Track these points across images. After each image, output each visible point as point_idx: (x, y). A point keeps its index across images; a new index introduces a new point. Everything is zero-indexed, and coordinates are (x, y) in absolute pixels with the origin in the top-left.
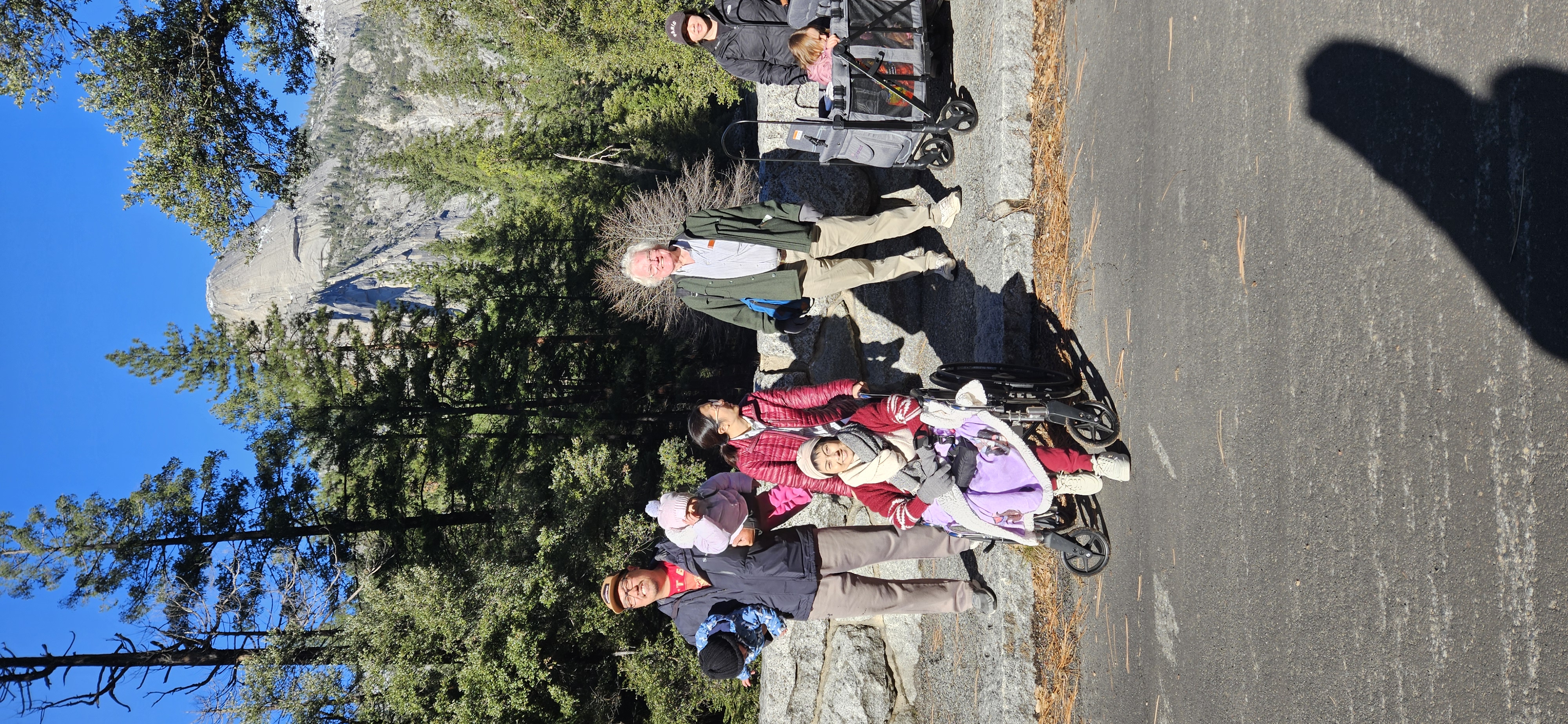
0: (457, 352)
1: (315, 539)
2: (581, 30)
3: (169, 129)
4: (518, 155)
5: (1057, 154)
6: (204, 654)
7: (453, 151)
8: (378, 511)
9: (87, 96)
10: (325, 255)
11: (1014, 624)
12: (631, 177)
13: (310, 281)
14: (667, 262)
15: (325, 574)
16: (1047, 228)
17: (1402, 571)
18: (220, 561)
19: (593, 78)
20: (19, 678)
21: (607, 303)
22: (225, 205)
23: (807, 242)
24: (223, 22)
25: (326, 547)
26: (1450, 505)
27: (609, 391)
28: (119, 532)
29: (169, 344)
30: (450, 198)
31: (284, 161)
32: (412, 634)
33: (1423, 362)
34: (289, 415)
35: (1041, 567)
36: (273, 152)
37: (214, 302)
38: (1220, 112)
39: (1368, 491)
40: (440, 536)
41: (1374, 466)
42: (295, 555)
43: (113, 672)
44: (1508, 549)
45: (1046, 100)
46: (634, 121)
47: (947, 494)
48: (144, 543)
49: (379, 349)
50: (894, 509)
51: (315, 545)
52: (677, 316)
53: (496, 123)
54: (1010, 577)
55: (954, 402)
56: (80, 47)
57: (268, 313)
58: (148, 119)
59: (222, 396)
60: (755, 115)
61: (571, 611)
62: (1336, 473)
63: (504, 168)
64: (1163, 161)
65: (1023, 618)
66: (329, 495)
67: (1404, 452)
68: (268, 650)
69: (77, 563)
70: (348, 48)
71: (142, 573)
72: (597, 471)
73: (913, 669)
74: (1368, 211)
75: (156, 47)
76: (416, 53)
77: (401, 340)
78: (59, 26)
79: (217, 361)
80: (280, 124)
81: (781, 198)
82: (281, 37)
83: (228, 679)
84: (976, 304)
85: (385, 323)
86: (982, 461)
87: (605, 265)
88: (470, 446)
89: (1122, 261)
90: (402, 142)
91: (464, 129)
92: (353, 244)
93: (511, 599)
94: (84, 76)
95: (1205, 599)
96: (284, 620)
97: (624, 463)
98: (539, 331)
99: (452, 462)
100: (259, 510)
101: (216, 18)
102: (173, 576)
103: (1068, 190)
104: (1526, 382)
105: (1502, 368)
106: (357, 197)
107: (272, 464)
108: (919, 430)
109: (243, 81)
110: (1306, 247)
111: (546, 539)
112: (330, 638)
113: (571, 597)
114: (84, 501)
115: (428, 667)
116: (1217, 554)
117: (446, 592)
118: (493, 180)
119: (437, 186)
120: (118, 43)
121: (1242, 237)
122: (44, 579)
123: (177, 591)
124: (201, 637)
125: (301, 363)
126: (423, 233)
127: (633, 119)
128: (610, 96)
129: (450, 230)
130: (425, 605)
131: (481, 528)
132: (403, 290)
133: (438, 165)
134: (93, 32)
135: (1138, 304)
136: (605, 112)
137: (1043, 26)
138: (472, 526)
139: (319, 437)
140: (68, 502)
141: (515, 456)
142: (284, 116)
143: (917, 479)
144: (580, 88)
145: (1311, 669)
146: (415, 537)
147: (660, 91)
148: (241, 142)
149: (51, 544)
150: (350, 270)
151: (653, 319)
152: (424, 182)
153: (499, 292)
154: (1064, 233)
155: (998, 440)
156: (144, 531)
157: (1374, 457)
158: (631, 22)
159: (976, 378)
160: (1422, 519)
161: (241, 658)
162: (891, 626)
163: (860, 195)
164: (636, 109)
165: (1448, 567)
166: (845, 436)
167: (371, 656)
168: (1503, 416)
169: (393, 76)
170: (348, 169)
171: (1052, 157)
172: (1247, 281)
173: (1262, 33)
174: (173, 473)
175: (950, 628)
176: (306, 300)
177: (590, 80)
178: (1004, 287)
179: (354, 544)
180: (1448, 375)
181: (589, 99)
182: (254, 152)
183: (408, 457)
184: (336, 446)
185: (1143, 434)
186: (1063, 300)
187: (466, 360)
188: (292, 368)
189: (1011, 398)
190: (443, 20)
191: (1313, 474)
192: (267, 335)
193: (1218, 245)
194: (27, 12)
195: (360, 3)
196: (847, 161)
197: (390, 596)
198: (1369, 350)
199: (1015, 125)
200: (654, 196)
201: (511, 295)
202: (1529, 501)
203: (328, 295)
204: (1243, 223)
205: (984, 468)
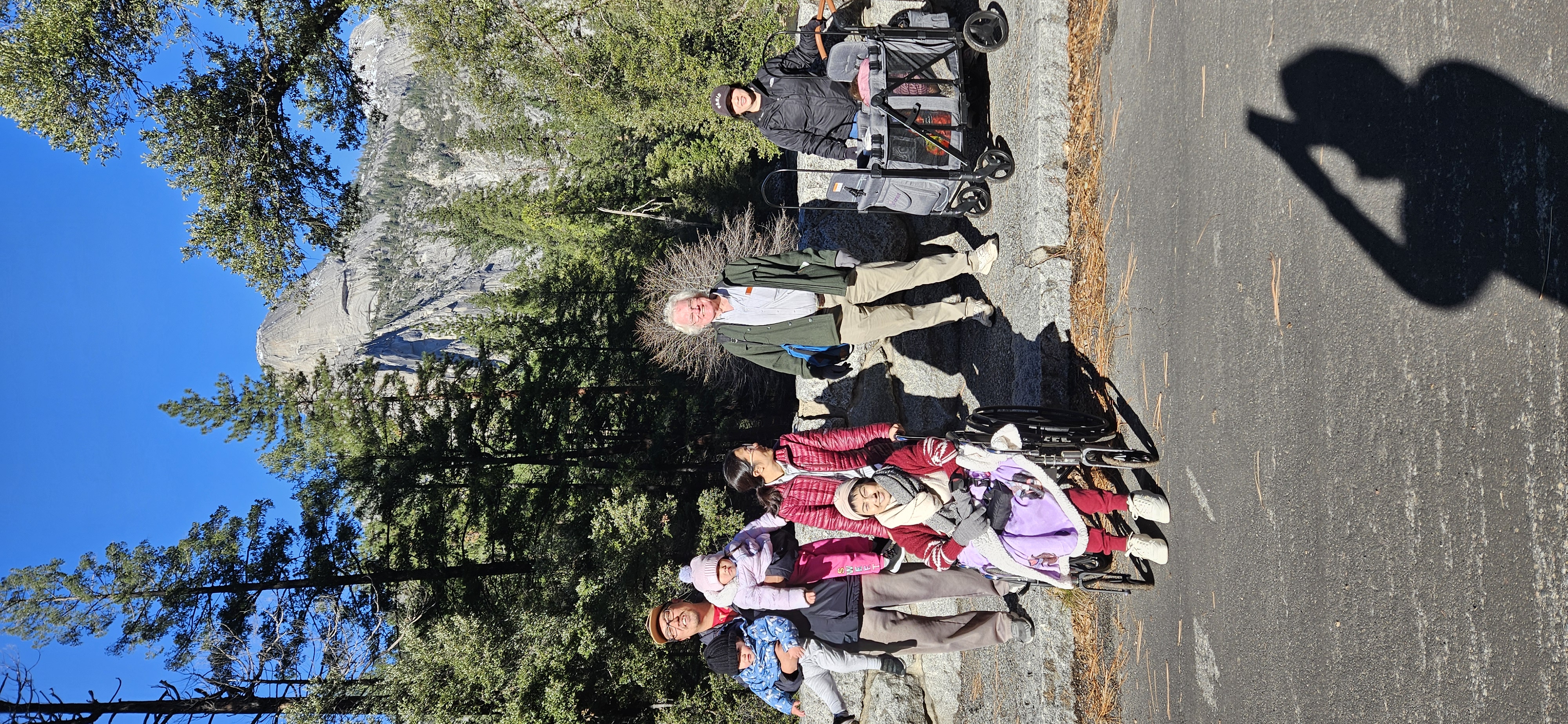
0: (500, 403)
1: (358, 588)
2: (625, 87)
3: (227, 185)
4: (561, 209)
5: (1093, 201)
6: (247, 702)
7: (499, 206)
8: (420, 560)
9: (149, 153)
10: (373, 308)
11: (1054, 671)
12: (673, 230)
13: (358, 333)
14: (708, 310)
15: (367, 623)
16: (1084, 274)
17: (1441, 609)
18: (264, 610)
19: (636, 134)
21: (648, 354)
22: (278, 256)
23: (844, 286)
24: (281, 81)
25: (368, 596)
26: (1486, 542)
27: (649, 442)
28: (167, 579)
29: (220, 395)
30: (495, 251)
31: (336, 214)
32: (451, 684)
33: (1457, 400)
34: (335, 464)
35: (1081, 613)
36: (326, 205)
37: (264, 353)
38: (1253, 156)
39: (1406, 530)
40: (480, 586)
41: (1411, 503)
42: (337, 604)
44: (1545, 585)
45: (1082, 149)
46: (676, 176)
47: (983, 537)
48: (191, 591)
49: (424, 399)
50: (930, 551)
51: (357, 594)
52: (717, 367)
53: (541, 178)
54: (1050, 623)
55: (989, 445)
56: (144, 105)
57: (316, 364)
58: (208, 174)
59: (270, 446)
60: (795, 166)
61: (609, 662)
62: (1374, 512)
63: (548, 222)
64: (1197, 206)
65: (1063, 665)
66: (371, 544)
67: (1440, 490)
68: (308, 699)
69: (125, 610)
70: (399, 107)
71: (188, 621)
72: (636, 521)
73: (953, 719)
75: (217, 106)
76: (464, 110)
77: (445, 390)
78: (125, 85)
79: (266, 411)
80: (333, 179)
81: (818, 247)
82: (336, 95)
84: (1012, 351)
85: (429, 374)
86: (1017, 505)
87: (646, 317)
88: (510, 496)
89: (1159, 305)
90: (450, 198)
91: (510, 184)
92: (400, 296)
93: (549, 649)
94: (147, 133)
95: (1244, 643)
96: (325, 669)
97: (663, 513)
98: (580, 382)
99: (493, 512)
100: (303, 559)
101: (275, 77)
102: (218, 623)
103: (1104, 236)
104: (1559, 418)
105: (1535, 404)
106: (405, 250)
107: (317, 513)
108: (954, 473)
109: (299, 137)
110: (1340, 287)
111: (585, 589)
112: (370, 688)
113: (609, 648)
114: (132, 547)
115: (466, 718)
116: (1257, 596)
117: (485, 642)
118: (537, 234)
119: (483, 240)
120: (180, 101)
121: (1276, 279)
122: (92, 625)
123: (222, 639)
124: (244, 685)
125: (348, 414)
126: (468, 286)
127: (675, 173)
128: (652, 151)
129: (495, 283)
130: (464, 654)
131: (520, 578)
132: (448, 342)
133: (484, 220)
134: (157, 91)
135: (1174, 347)
136: (648, 166)
137: (1079, 76)
138: (512, 576)
139: (364, 486)
140: (118, 550)
141: (555, 507)
142: (337, 171)
143: (953, 521)
144: (623, 144)
145: (1352, 711)
146: (455, 586)
147: (702, 146)
148: (295, 196)
149: (100, 592)
150: (397, 322)
151: (693, 369)
152: (470, 236)
153: (542, 344)
154: (1100, 279)
155: (1033, 484)
156: (191, 579)
157: (1411, 496)
158: (674, 79)
159: (1012, 421)
160: (1460, 557)
161: (283, 706)
162: (930, 674)
163: (898, 243)
164: (678, 164)
165: (1486, 604)
166: (882, 478)
167: (410, 706)
168: (1537, 452)
169: (442, 134)
170: (397, 223)
171: (1088, 204)
172: (1282, 322)
174: (221, 521)
175: (989, 675)
176: (353, 352)
177: (633, 136)
178: (1039, 335)
179: (396, 594)
180: (1482, 412)
181: (632, 154)
182: (308, 206)
183: (450, 507)
184: (380, 495)
185: (1181, 477)
186: (1100, 346)
187: (508, 411)
188: (339, 418)
189: (1046, 442)
190: (491, 79)
191: (1351, 514)
192: (315, 385)
193: (1253, 288)
194: (94, 72)
195: (411, 62)
196: (884, 208)
197: (430, 645)
198: (1404, 389)
199: (1052, 173)
200: (696, 249)
201: (554, 347)
202: (1564, 536)
203: (375, 347)
204: (1277, 266)
205: (1018, 511)
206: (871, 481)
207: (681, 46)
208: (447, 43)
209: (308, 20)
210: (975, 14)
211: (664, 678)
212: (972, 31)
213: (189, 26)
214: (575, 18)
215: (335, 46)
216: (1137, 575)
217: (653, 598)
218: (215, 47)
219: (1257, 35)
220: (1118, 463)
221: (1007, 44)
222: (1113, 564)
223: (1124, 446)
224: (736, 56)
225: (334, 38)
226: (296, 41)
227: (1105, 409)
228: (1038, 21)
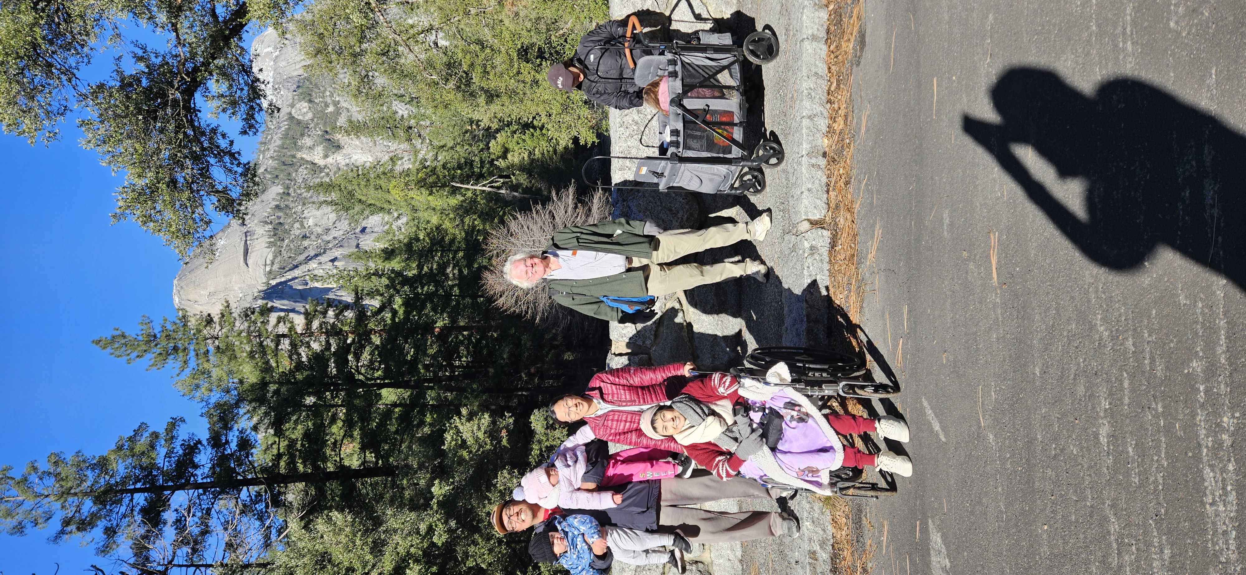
0: (371, 339)
1: (254, 489)
2: (474, 87)
3: (148, 163)
4: (422, 183)
5: (847, 183)
7: (371, 181)
8: (305, 466)
9: (85, 137)
10: (268, 262)
11: (816, 560)
12: (511, 201)
13: (256, 282)
14: (539, 268)
15: (261, 518)
16: (840, 241)
17: (1129, 517)
18: (177, 507)
19: (482, 124)
21: (491, 300)
22: (190, 222)
23: (650, 251)
24: (194, 80)
25: (262, 495)
26: (1166, 463)
27: (491, 370)
28: (97, 482)
29: (142, 332)
30: (368, 217)
31: (238, 188)
32: (329, 567)
33: (1141, 348)
34: (236, 389)
35: (838, 513)
36: (229, 180)
37: (179, 298)
38: (975, 150)
39: (1100, 452)
40: (354, 487)
41: (1104, 431)
42: (237, 502)
44: (1213, 499)
45: (838, 141)
46: (514, 158)
47: (760, 453)
48: (117, 492)
49: (309, 336)
50: (717, 465)
51: (253, 493)
52: (546, 311)
53: (406, 158)
54: (813, 522)
55: (765, 379)
56: (81, 99)
57: (222, 308)
58: (133, 155)
59: (183, 374)
60: (609, 152)
61: (458, 549)
62: (1074, 437)
63: (411, 194)
64: (930, 188)
65: (824, 555)
66: (265, 453)
67: (1128, 421)
69: (63, 507)
70: (291, 101)
71: (114, 516)
72: (481, 435)
75: (141, 99)
76: (344, 104)
77: (327, 329)
78: (65, 83)
79: (180, 346)
80: (236, 159)
81: (629, 217)
82: (239, 92)
84: (784, 302)
85: (314, 315)
86: (787, 427)
87: (490, 270)
88: (379, 414)
89: (900, 267)
90: (331, 174)
91: (380, 163)
92: (291, 253)
93: (410, 539)
94: (83, 122)
95: (970, 540)
96: (227, 554)
97: (502, 428)
98: (436, 322)
99: (365, 427)
100: (210, 465)
101: (189, 77)
102: (139, 518)
103: (856, 211)
104: (1224, 364)
105: (1204, 353)
106: (295, 216)
107: (221, 428)
108: (736, 401)
109: (208, 126)
110: (1046, 256)
111: (439, 490)
112: (264, 569)
113: (458, 537)
114: (70, 457)
116: (980, 503)
117: (357, 532)
118: (402, 204)
119: (358, 208)
120: (111, 96)
121: (994, 248)
122: (35, 520)
123: (142, 531)
124: (160, 568)
125: (247, 347)
126: (346, 244)
127: (513, 156)
128: (495, 138)
129: (368, 242)
130: (341, 543)
131: (386, 480)
132: (329, 289)
133: (359, 192)
134: (92, 87)
135: (913, 301)
136: (491, 150)
137: (835, 84)
138: (380, 478)
139: (259, 406)
140: (57, 458)
141: (415, 423)
142: (239, 153)
143: (736, 439)
144: (471, 132)
146: (334, 487)
147: (535, 134)
148: (205, 173)
149: (42, 492)
150: (288, 273)
151: (527, 312)
152: (348, 205)
153: (405, 292)
154: (853, 245)
155: (800, 410)
156: (117, 482)
157: (1104, 425)
158: (513, 81)
159: (783, 360)
160: (1144, 475)
162: (717, 561)
163: (691, 215)
164: (516, 148)
165: (1166, 514)
166: (678, 404)
168: (1206, 392)
169: (326, 122)
170: (288, 194)
171: (843, 185)
172: (998, 283)
174: (142, 435)
175: (764, 563)
176: (252, 297)
177: (480, 126)
178: (804, 290)
179: (285, 493)
180: (1161, 358)
181: (479, 141)
182: (215, 181)
183: (329, 424)
184: (273, 414)
185: (918, 406)
186: (853, 298)
187: (377, 345)
188: (240, 351)
189: (810, 377)
190: (365, 79)
191: (1056, 438)
192: (220, 325)
193: (975, 255)
194: (41, 71)
195: (301, 65)
196: (681, 188)
197: (312, 535)
198: (1098, 339)
199: (814, 161)
200: (529, 216)
201: (415, 294)
202: (1229, 460)
203: (270, 293)
204: (995, 238)
205: (788, 433)
206: (670, 408)
207: (518, 55)
208: (330, 51)
209: (216, 31)
210: (752, 34)
211: (502, 561)
212: (751, 48)
213: (119, 35)
214: (433, 32)
215: (238, 52)
216: (883, 484)
217: (493, 496)
218: (140, 53)
219: (978, 54)
220: (868, 393)
221: (778, 58)
222: (864, 474)
223: (873, 380)
225: (238, 46)
226: (206, 48)
227: (857, 350)
228: (803, 40)
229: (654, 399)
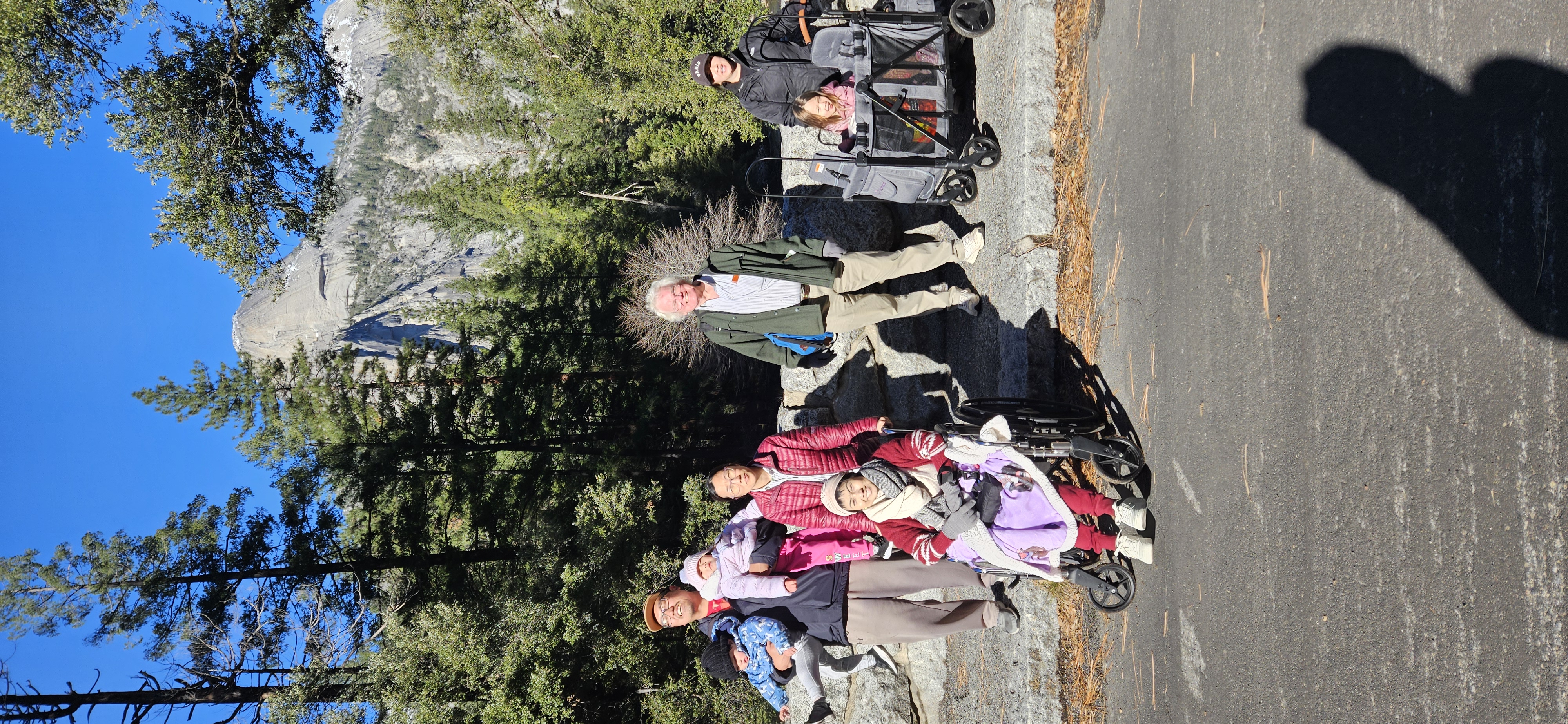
0: (481, 389)
1: (340, 576)
2: (606, 69)
3: (197, 169)
4: (542, 192)
5: (1080, 189)
6: (228, 692)
7: (479, 190)
8: (403, 548)
9: (115, 136)
10: (351, 293)
11: (1039, 660)
12: (655, 214)
13: (336, 319)
14: (692, 297)
15: (349, 612)
16: (1071, 264)
17: (1430, 606)
18: (245, 599)
19: (618, 117)
20: (44, 716)
21: (631, 339)
22: (252, 243)
23: (831, 277)
24: (251, 62)
25: (350, 584)
26: (1477, 539)
27: (633, 428)
28: (145, 569)
29: (195, 382)
30: (475, 235)
31: (311, 200)
32: (435, 671)
33: (1448, 396)
34: (314, 452)
35: (1066, 603)
36: (300, 190)
37: (240, 339)
38: (1243, 146)
39: (1395, 526)
40: (464, 573)
41: (1400, 500)
42: (319, 592)
43: (137, 710)
44: (1535, 583)
45: (1069, 136)
46: (658, 159)
47: (972, 530)
48: (169, 581)
49: (404, 386)
50: (918, 545)
51: (339, 582)
52: (701, 352)
53: (521, 161)
54: (1036, 613)
55: (978, 437)
56: (110, 87)
57: (294, 351)
58: (176, 158)
59: (248, 433)
60: (779, 152)
61: (594, 648)
62: (1362, 507)
63: (529, 206)
64: (1186, 196)
65: (1049, 654)
66: (353, 532)
67: (1430, 486)
68: (291, 688)
69: (102, 600)
70: (375, 88)
71: (167, 610)
72: (621, 508)
73: (937, 706)
74: (1392, 245)
75: (185, 87)
76: (441, 92)
77: (426, 377)
78: (89, 67)
79: (243, 399)
80: (307, 163)
82: (308, 77)
83: (252, 717)
84: (1000, 339)
85: (410, 360)
86: (1006, 497)
87: (628, 302)
88: (494, 483)
89: (1146, 296)
90: (428, 181)
91: (489, 167)
92: (379, 281)
93: (534, 636)
94: (113, 116)
95: (1231, 635)
96: (308, 657)
97: (648, 500)
98: (563, 368)
99: (476, 499)
100: (284, 548)
101: (245, 58)
102: (197, 613)
103: (1091, 225)
104: (1552, 416)
105: (1528, 401)
106: (383, 235)
107: (296, 501)
108: (943, 465)
109: (271, 120)
110: (1331, 281)
111: (569, 576)
112: (354, 676)
113: (595, 634)
114: (109, 538)
115: (451, 705)
116: (1243, 589)
117: (470, 629)
118: (518, 218)
119: (462, 224)
120: (147, 83)
121: (1266, 271)
122: (69, 616)
123: (202, 629)
124: (225, 674)
125: (327, 401)
126: (448, 270)
127: (657, 157)
128: (634, 134)
129: (475, 267)
130: (449, 642)
131: (504, 565)
132: (429, 327)
133: (464, 203)
134: (123, 72)
135: (1162, 338)
136: (629, 149)
137: (1066, 63)
138: (496, 562)
139: (344, 474)
140: (94, 539)
141: (539, 493)
142: (311, 155)
143: (942, 514)
144: (604, 127)
145: (1339, 705)
146: (439, 574)
147: (684, 128)
148: (268, 181)
149: (76, 582)
150: (376, 307)
151: (676, 355)
152: (449, 220)
153: (524, 329)
154: (1087, 269)
155: (1022, 476)
156: (169, 569)
157: (1401, 492)
158: (656, 60)
159: (1001, 413)
160: (1449, 553)
161: (265, 696)
162: (916, 662)
163: (883, 231)
164: (660, 147)
165: (1475, 602)
166: (869, 471)
167: (395, 694)
168: (1529, 450)
169: (419, 115)
170: (374, 207)
171: (1075, 192)
172: (1270, 315)
173: (1285, 68)
174: (198, 510)
175: (975, 664)
176: (331, 338)
177: (614, 118)
178: (1028, 322)
179: (378, 581)
180: (1474, 408)
181: (613, 137)
182: (281, 191)
183: (431, 495)
184: (361, 483)
185: (1168, 469)
186: (1087, 335)
187: (490, 397)
188: (318, 405)
189: (1035, 434)
190: (468, 59)
191: (1339, 509)
192: (293, 372)
193: (1242, 280)
194: (58, 52)
195: (386, 42)
196: (871, 197)
197: (414, 633)
198: (1394, 384)
199: (1038, 161)
200: (678, 233)
201: (536, 332)
202: (1556, 535)
203: (354, 332)
204: (1267, 259)
205: (1007, 504)
206: (859, 476)
207: (662, 27)
208: (423, 23)
211: (649, 663)
212: (959, 15)
215: (307, 26)
217: (638, 584)
218: (182, 27)
219: (1248, 23)
221: (994, 29)
224: (718, 37)
225: (306, 18)
226: (266, 21)
227: (1095, 401)
228: (1025, 6)
229: (840, 466)
